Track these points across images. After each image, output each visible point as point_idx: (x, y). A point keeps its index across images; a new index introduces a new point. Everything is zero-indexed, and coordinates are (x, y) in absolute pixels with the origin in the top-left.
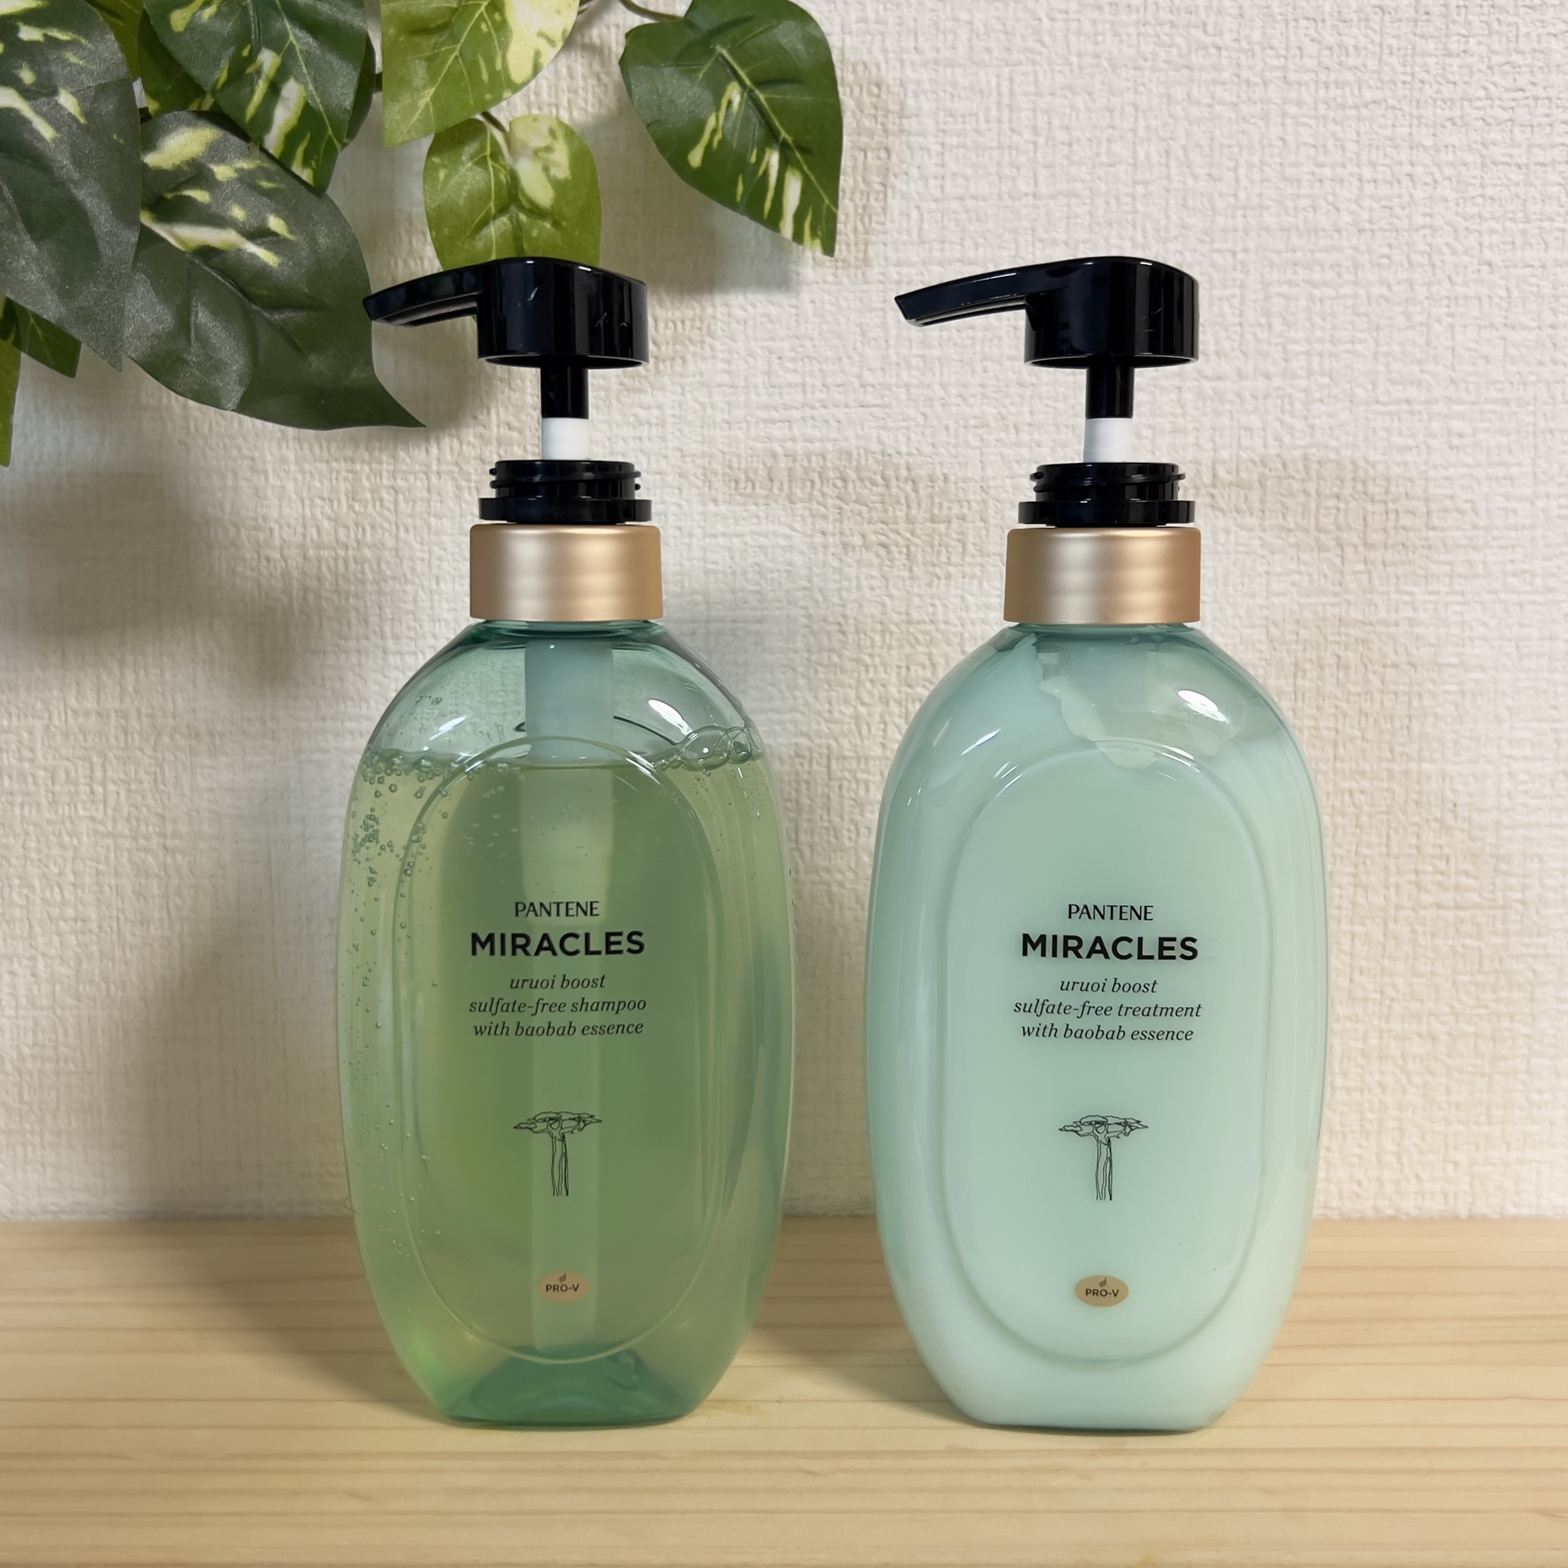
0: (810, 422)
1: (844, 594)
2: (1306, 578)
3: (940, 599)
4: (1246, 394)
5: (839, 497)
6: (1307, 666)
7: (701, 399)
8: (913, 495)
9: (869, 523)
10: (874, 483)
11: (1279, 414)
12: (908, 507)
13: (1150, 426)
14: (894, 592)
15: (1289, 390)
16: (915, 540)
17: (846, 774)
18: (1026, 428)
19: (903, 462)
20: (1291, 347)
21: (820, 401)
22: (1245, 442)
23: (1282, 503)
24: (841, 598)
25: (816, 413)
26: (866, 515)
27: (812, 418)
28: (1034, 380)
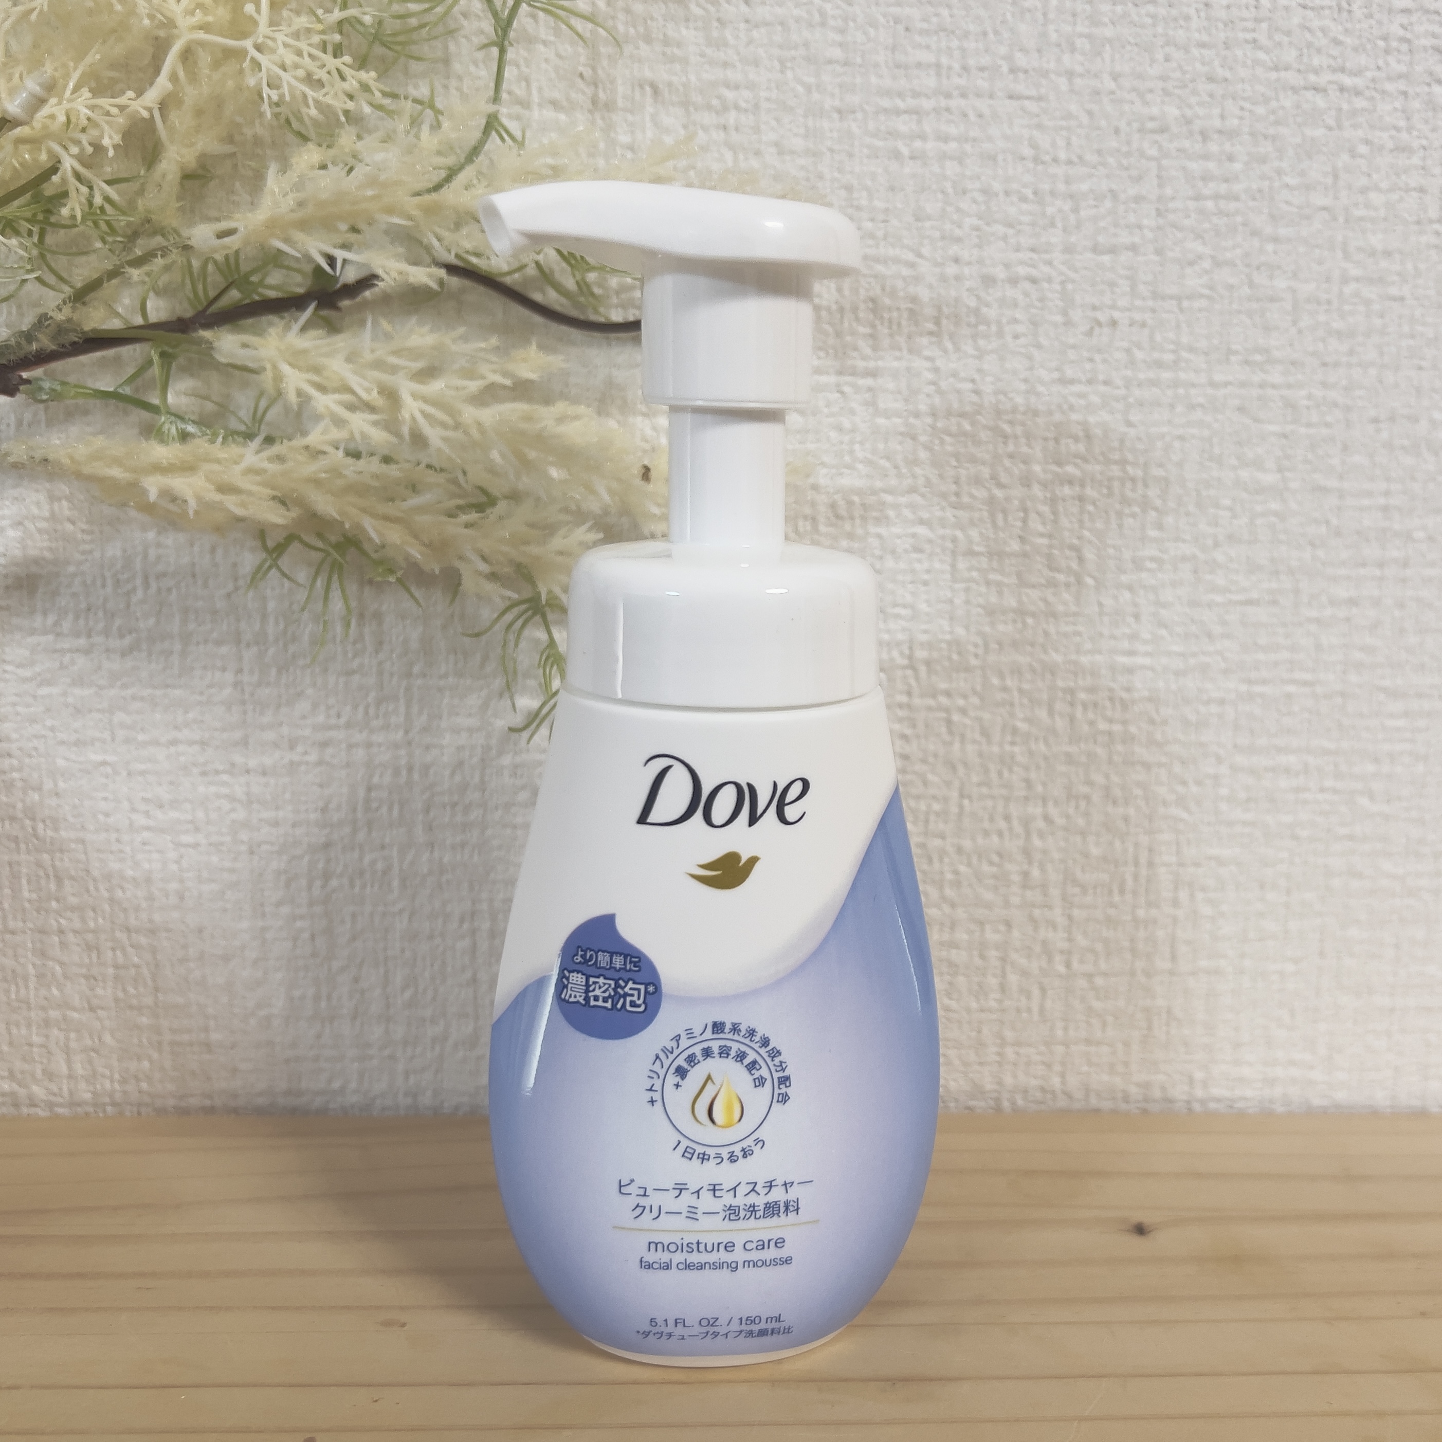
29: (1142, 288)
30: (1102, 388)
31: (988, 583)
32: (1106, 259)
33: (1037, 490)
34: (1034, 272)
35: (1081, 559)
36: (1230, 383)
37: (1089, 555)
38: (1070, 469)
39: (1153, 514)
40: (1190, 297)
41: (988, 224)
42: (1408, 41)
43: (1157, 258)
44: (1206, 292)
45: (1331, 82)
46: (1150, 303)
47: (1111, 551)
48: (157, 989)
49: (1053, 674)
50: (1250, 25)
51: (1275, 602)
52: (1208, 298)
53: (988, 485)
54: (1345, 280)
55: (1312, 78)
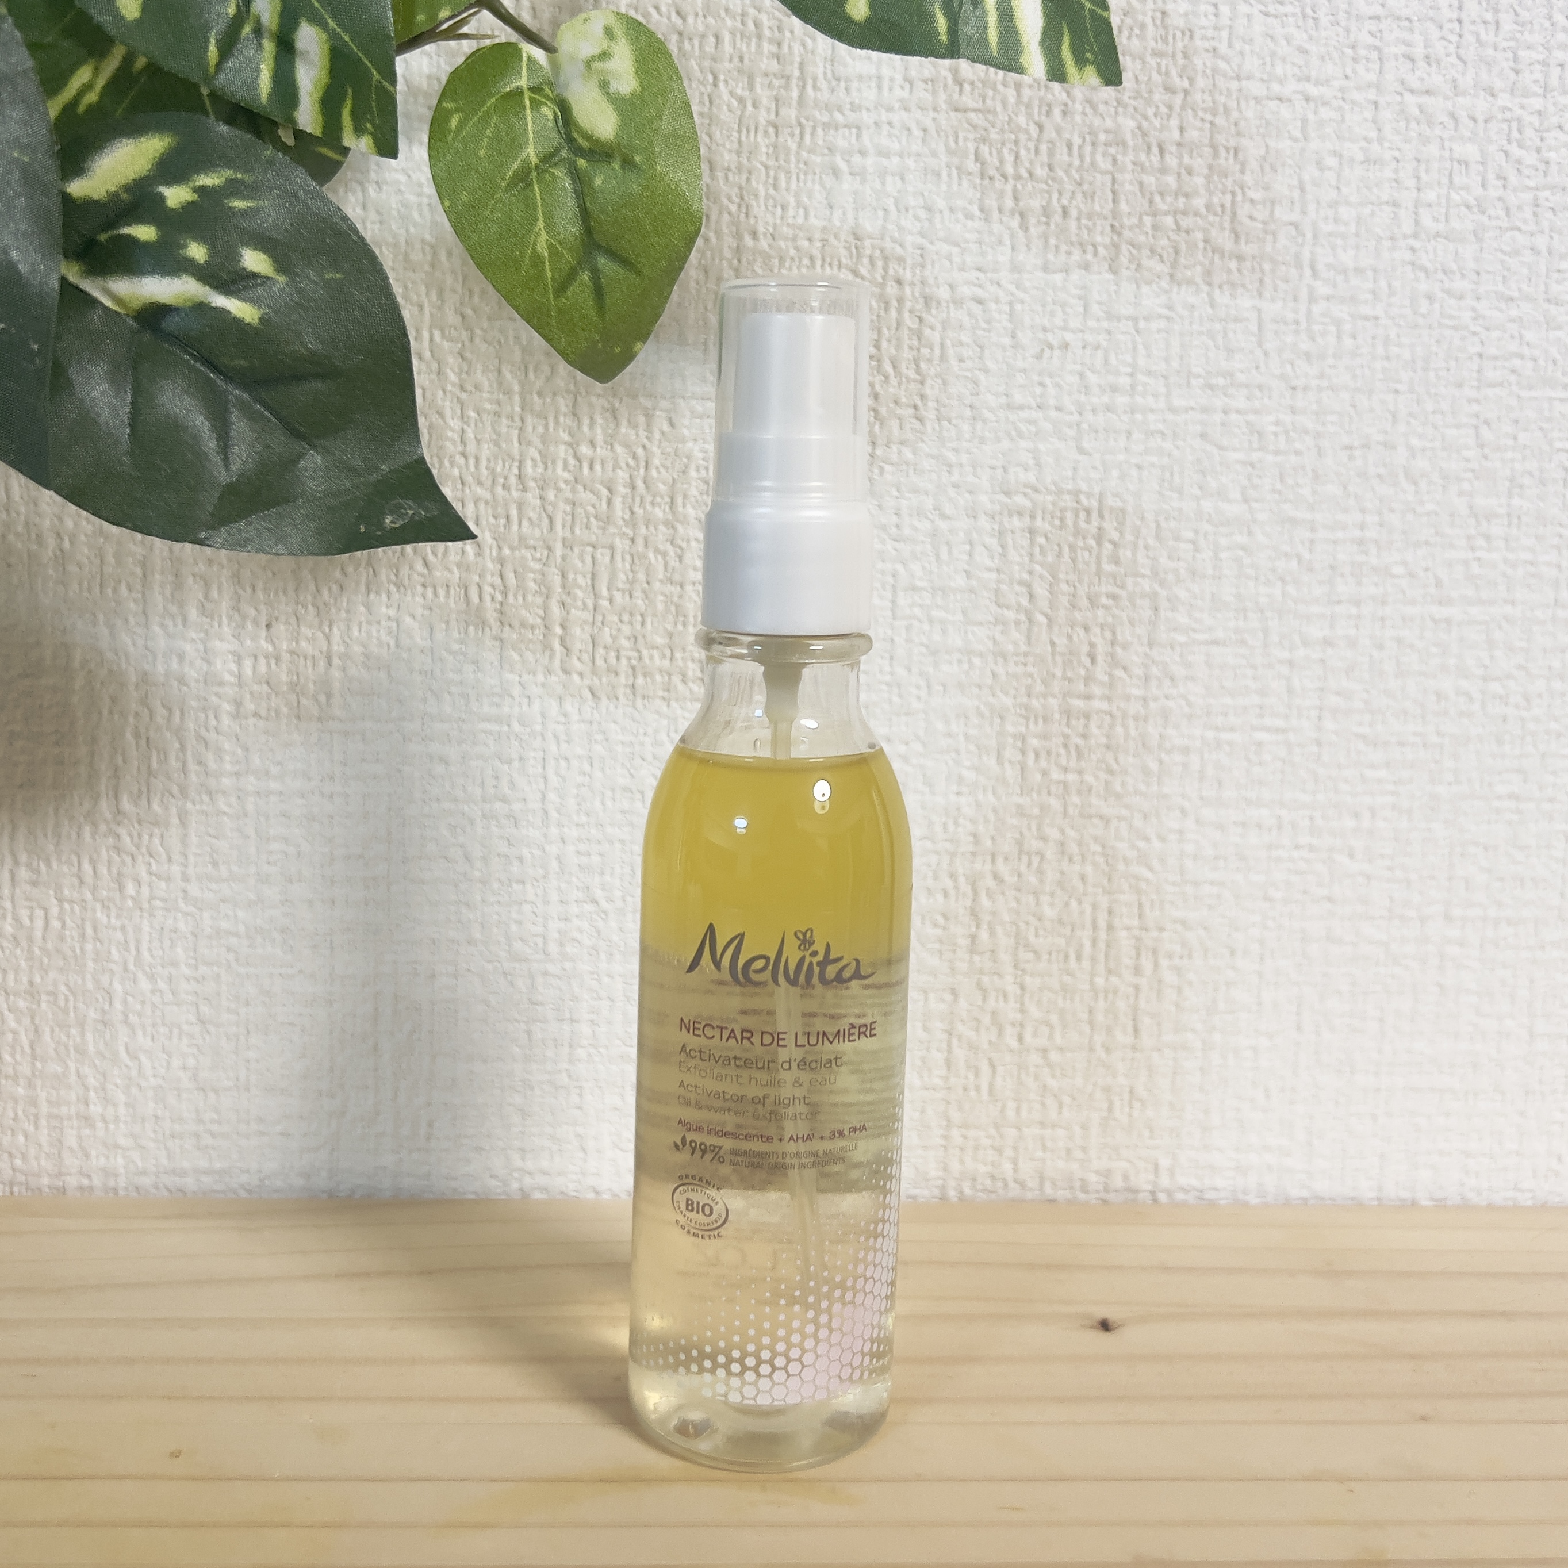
0: (886, 128)
1: (923, 365)
2: (1530, 364)
3: (1051, 375)
4: (1463, 115)
5: (922, 234)
6: (1526, 481)
7: (739, 92)
8: (1021, 233)
9: (962, 269)
10: (969, 216)
11: (1505, 142)
12: (1013, 249)
13: (1335, 153)
14: (991, 365)
15: (1518, 112)
16: (1021, 295)
17: (917, 611)
18: (1173, 149)
19: (1009, 188)
20: (1522, 53)
21: (901, 101)
22: (1457, 180)
23: (1502, 262)
24: (918, 370)
25: (896, 118)
26: (957, 259)
27: (890, 124)
28: (1186, 84)
29: (1095, 308)
30: (1053, 413)
31: (931, 621)
32: (1058, 278)
33: (984, 522)
34: (979, 292)
35: (1031, 596)
36: (1192, 408)
37: (1041, 591)
38: (1020, 500)
39: (1110, 546)
40: (1147, 319)
41: (932, 243)
42: (1377, 48)
43: (1111, 277)
44: (1165, 312)
45: (1295, 92)
46: (1105, 324)
47: (1064, 587)
48: (34, 1057)
49: (1002, 718)
50: (1210, 33)
51: (1243, 642)
52: (1168, 318)
53: (930, 516)
54: (1312, 299)
55: (1276, 87)
